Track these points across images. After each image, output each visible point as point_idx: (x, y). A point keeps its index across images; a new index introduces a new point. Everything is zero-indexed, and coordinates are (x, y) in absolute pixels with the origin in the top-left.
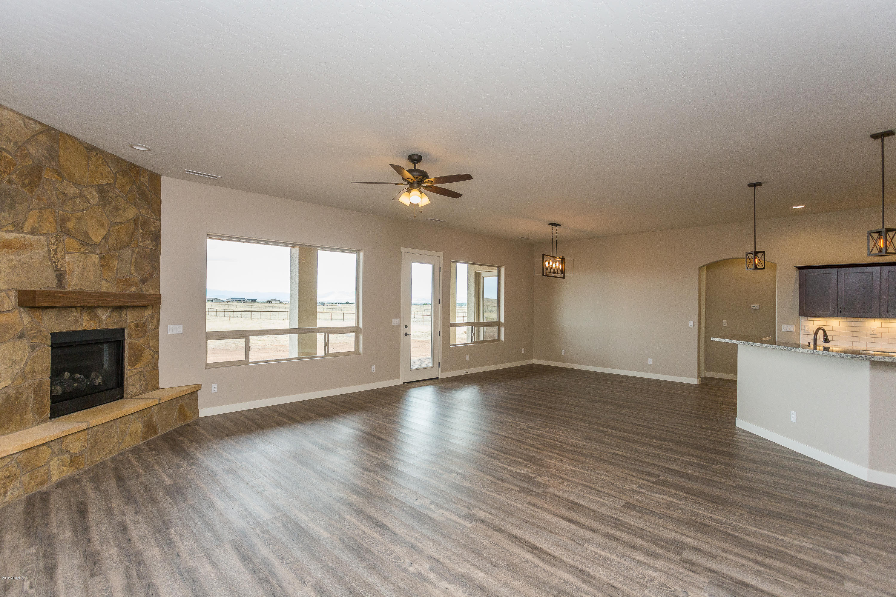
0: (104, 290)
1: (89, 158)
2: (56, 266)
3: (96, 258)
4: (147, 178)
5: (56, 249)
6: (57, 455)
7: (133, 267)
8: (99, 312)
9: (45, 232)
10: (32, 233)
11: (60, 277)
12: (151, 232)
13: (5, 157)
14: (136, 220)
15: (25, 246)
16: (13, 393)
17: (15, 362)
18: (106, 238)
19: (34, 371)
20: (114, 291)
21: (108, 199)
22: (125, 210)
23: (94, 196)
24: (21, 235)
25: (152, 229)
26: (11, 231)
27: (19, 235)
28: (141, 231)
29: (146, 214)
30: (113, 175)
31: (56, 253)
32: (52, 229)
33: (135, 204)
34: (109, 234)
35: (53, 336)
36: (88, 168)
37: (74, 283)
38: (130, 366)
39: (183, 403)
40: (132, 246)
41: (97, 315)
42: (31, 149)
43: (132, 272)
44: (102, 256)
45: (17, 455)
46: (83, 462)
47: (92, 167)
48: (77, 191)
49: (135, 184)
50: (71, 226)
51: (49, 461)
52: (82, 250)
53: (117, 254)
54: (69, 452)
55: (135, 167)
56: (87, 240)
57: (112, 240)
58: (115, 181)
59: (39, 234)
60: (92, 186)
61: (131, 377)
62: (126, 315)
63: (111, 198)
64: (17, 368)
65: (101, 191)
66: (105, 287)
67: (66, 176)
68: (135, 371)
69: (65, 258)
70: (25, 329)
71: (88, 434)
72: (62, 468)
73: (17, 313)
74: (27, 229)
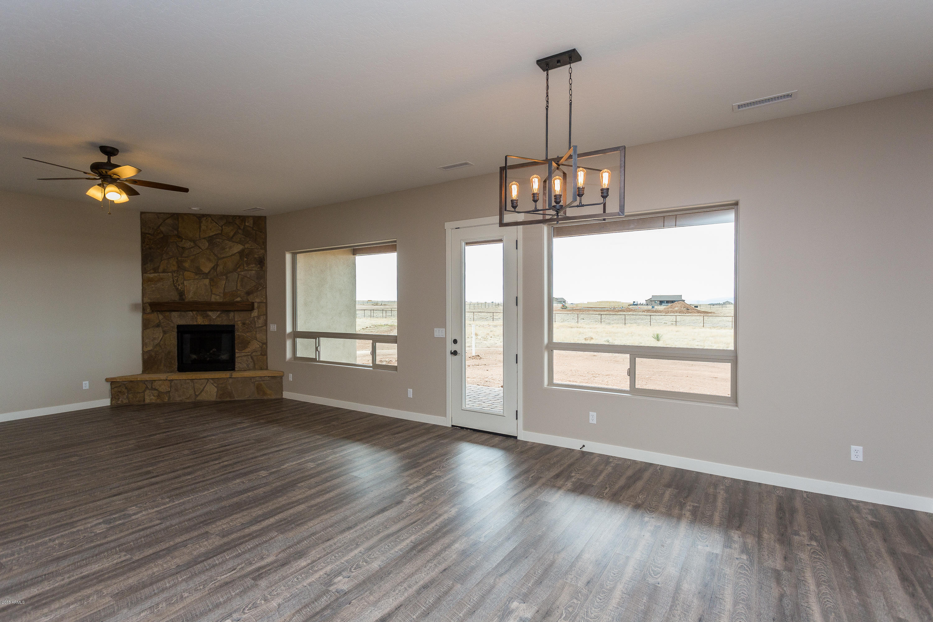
0: (213, 300)
1: (200, 222)
2: (178, 289)
3: (207, 281)
4: (252, 222)
5: (177, 279)
7: (239, 285)
8: (210, 313)
9: (170, 271)
10: (163, 272)
11: (181, 294)
12: (255, 258)
13: (148, 237)
14: (241, 253)
15: (161, 279)
16: (153, 354)
17: (154, 339)
18: (214, 268)
19: (165, 344)
20: (221, 301)
21: (216, 243)
22: (230, 248)
23: (205, 245)
24: (158, 274)
25: (256, 256)
26: (153, 273)
27: (156, 274)
28: (246, 259)
29: (251, 247)
30: (220, 228)
31: (177, 281)
32: (175, 268)
33: (240, 242)
34: (217, 265)
35: (179, 327)
36: (200, 229)
37: (190, 297)
38: (238, 350)
39: (262, 382)
40: (239, 270)
41: (208, 316)
42: (162, 228)
43: (238, 288)
44: (211, 280)
45: (125, 383)
46: (167, 398)
47: (203, 227)
48: (192, 244)
49: (240, 229)
50: (187, 265)
51: (144, 392)
52: (196, 277)
53: (224, 277)
54: (156, 390)
55: (239, 217)
56: (198, 272)
57: (220, 268)
58: (222, 230)
59: (168, 272)
60: (204, 238)
61: (238, 357)
62: (234, 316)
63: (219, 242)
64: (156, 342)
65: (211, 240)
66: (214, 299)
67: (183, 237)
68: (243, 354)
69: (184, 284)
70: (160, 322)
71: (171, 383)
72: (152, 397)
73: (155, 313)
74: (161, 269)
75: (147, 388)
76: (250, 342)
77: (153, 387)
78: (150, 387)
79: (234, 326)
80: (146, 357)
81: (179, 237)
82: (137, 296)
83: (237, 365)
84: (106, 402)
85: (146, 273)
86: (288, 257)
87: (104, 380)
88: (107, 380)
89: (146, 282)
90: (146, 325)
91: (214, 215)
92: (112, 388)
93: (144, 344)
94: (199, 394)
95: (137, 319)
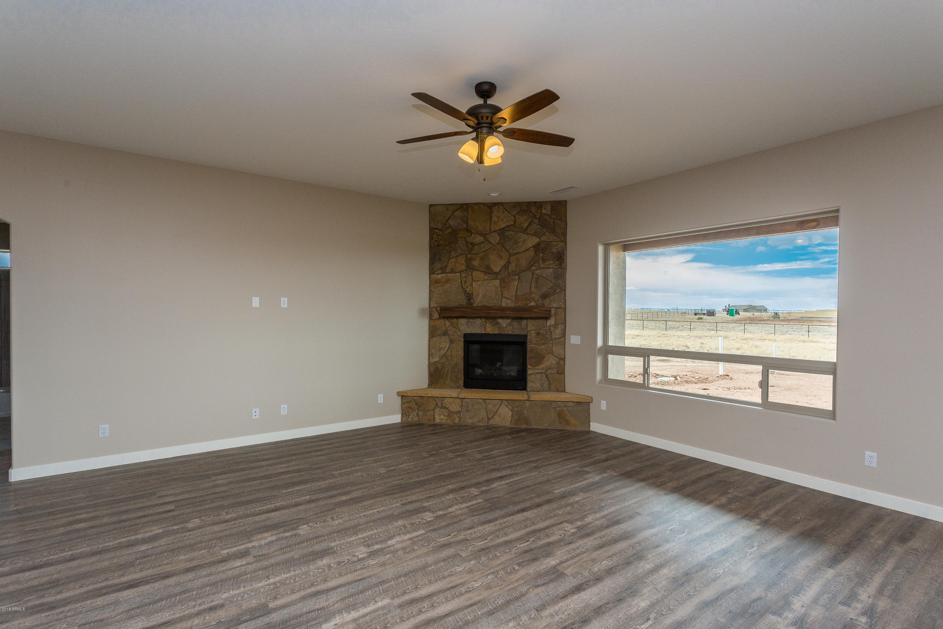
0: (504, 304)
1: (491, 212)
2: (466, 291)
3: (497, 282)
4: (549, 208)
5: (466, 280)
6: (440, 408)
7: (533, 285)
8: (500, 321)
9: (458, 270)
10: (451, 272)
11: (469, 297)
12: (553, 253)
13: (437, 232)
14: (537, 247)
15: (448, 281)
16: (439, 366)
17: (441, 349)
18: (506, 267)
19: (452, 356)
20: (513, 305)
21: (508, 237)
22: (524, 241)
23: (495, 238)
24: (445, 275)
25: (554, 250)
26: (440, 273)
27: (444, 275)
28: (542, 255)
29: (548, 239)
30: (513, 217)
31: (466, 282)
32: (463, 267)
33: (535, 234)
34: (509, 263)
35: (466, 335)
36: (491, 220)
37: (478, 301)
38: (531, 365)
39: (565, 409)
40: (533, 268)
41: (498, 323)
42: (451, 222)
43: (532, 290)
44: (502, 281)
45: (415, 398)
46: (457, 419)
47: (494, 218)
48: (482, 239)
49: (536, 218)
50: (476, 263)
51: (434, 410)
52: (486, 278)
53: (517, 277)
54: (447, 408)
55: (535, 203)
56: (488, 271)
57: (512, 267)
58: (515, 222)
59: (455, 273)
60: (495, 231)
61: (531, 374)
62: (527, 325)
63: (511, 235)
64: (443, 352)
65: (502, 232)
66: (505, 303)
67: (473, 231)
68: (536, 371)
69: (472, 285)
70: (447, 330)
71: (462, 402)
72: (442, 417)
73: (442, 320)
74: (448, 270)
75: (437, 405)
76: (544, 357)
77: (444, 405)
78: (440, 405)
79: (526, 336)
80: (432, 369)
81: (468, 230)
82: (423, 300)
83: (530, 385)
84: (396, 419)
85: (434, 273)
86: (601, 249)
87: (396, 394)
88: (398, 393)
89: (433, 283)
90: (433, 333)
91: (507, 203)
92: (402, 404)
93: (430, 355)
94: (492, 417)
95: (424, 325)
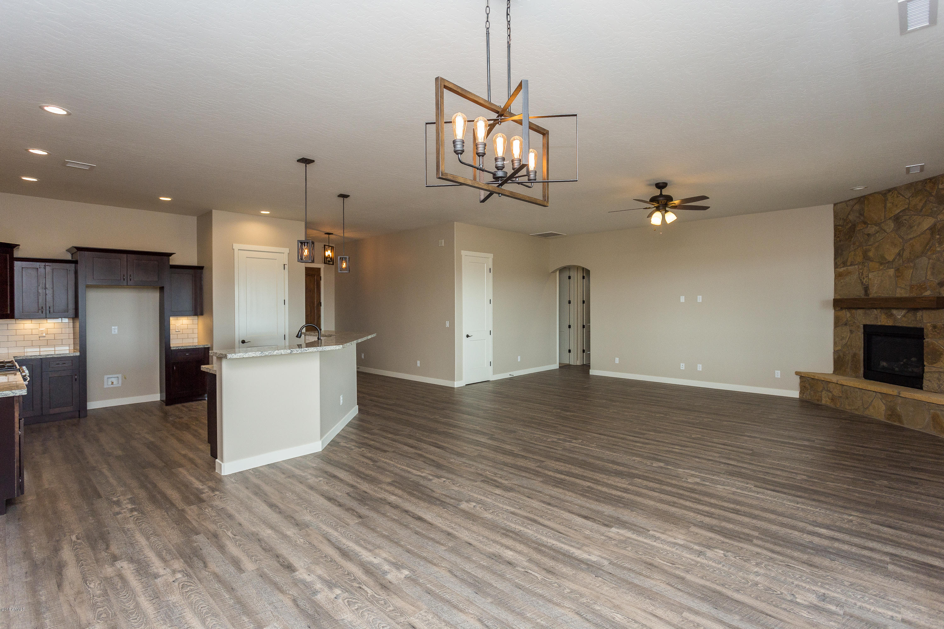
0: (898, 295)
1: (886, 200)
2: (863, 282)
3: (891, 272)
5: (862, 272)
7: (929, 273)
8: (895, 312)
9: (857, 263)
10: (851, 265)
11: (866, 289)
13: (840, 229)
14: (933, 229)
15: (849, 274)
16: (841, 354)
17: (844, 338)
18: (900, 254)
19: (851, 345)
20: (907, 295)
21: (903, 222)
22: (919, 224)
23: (890, 226)
26: (843, 267)
27: (845, 268)
28: (938, 236)
30: (907, 201)
31: (862, 274)
32: (861, 259)
33: (931, 215)
34: (903, 250)
35: (866, 327)
36: (885, 208)
37: (874, 292)
38: (928, 363)
39: (939, 412)
40: (929, 253)
41: (892, 315)
42: (850, 217)
43: (928, 277)
44: (897, 270)
45: (809, 379)
46: (839, 404)
47: (889, 205)
48: (877, 228)
49: (932, 196)
50: (871, 254)
51: (822, 391)
52: (881, 268)
53: (912, 264)
54: (831, 392)
55: (930, 179)
56: (883, 261)
57: (906, 254)
58: (909, 204)
59: (855, 265)
60: (890, 219)
61: (927, 372)
62: (922, 316)
63: (905, 220)
64: (844, 342)
65: (897, 219)
66: (901, 293)
67: (869, 222)
68: (934, 369)
69: (868, 276)
70: (847, 320)
71: (842, 388)
72: (827, 399)
73: (844, 311)
74: (849, 264)
76: (942, 354)
77: (831, 389)
78: (826, 389)
79: (923, 329)
80: (836, 357)
81: (865, 223)
82: (830, 293)
83: (925, 383)
84: (795, 394)
85: (837, 268)
87: (794, 373)
88: (797, 373)
89: (838, 276)
90: (837, 323)
91: (900, 187)
92: (801, 382)
93: (835, 343)
94: (867, 408)
95: (829, 315)
